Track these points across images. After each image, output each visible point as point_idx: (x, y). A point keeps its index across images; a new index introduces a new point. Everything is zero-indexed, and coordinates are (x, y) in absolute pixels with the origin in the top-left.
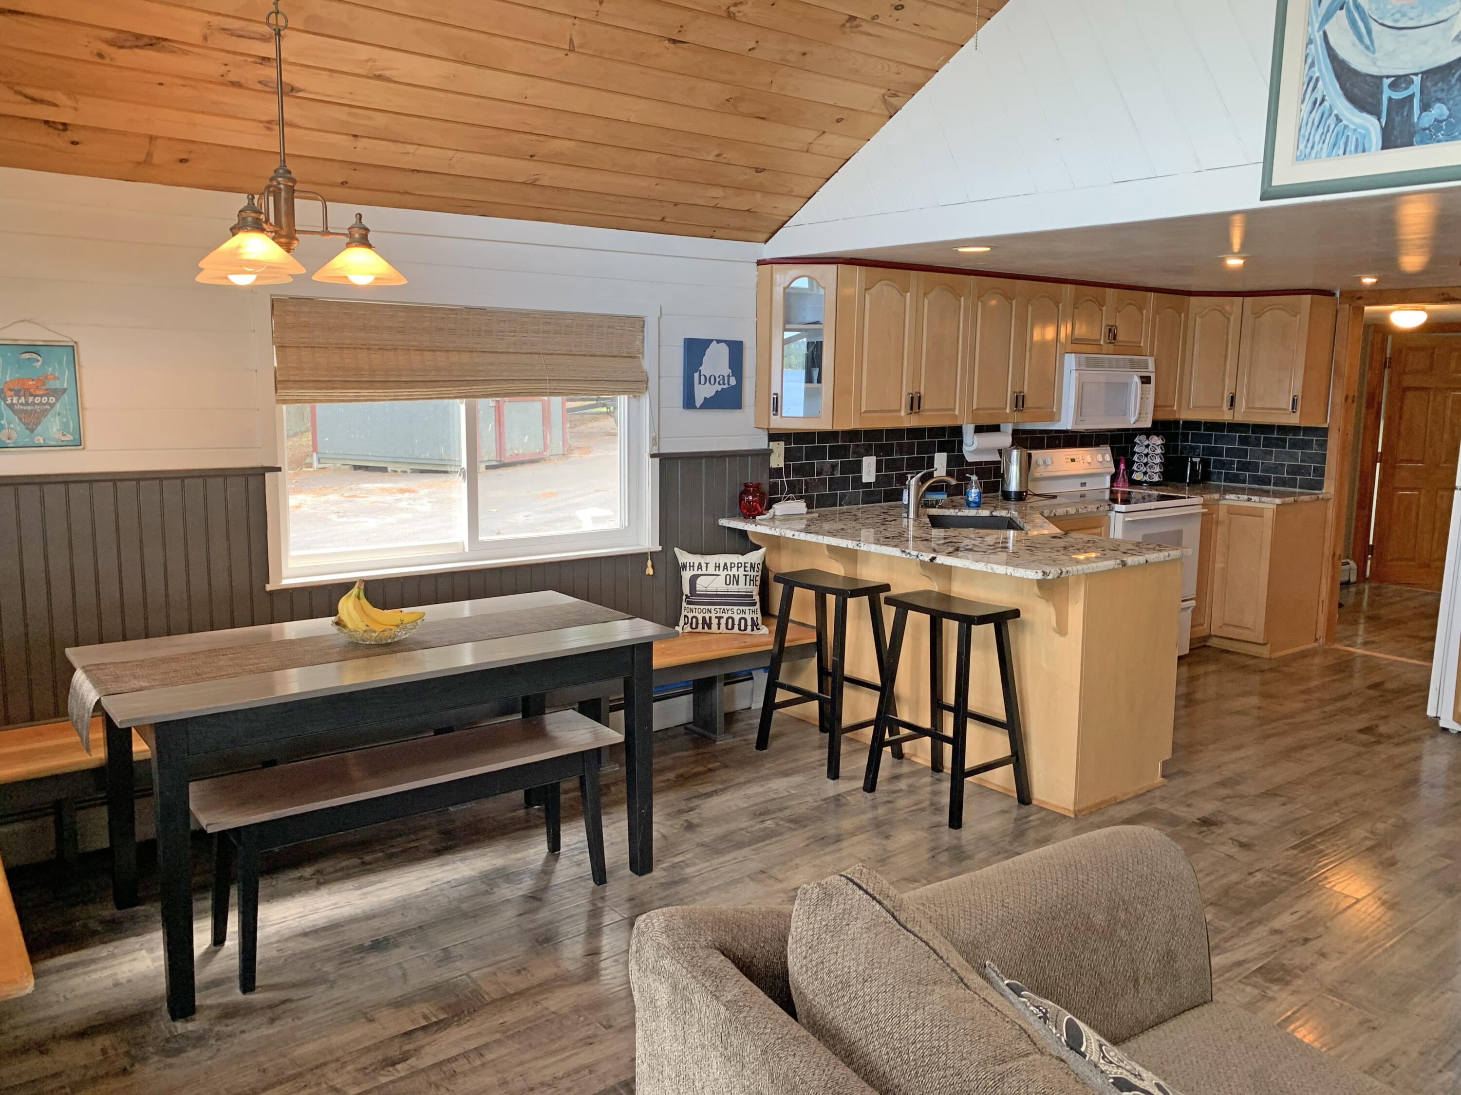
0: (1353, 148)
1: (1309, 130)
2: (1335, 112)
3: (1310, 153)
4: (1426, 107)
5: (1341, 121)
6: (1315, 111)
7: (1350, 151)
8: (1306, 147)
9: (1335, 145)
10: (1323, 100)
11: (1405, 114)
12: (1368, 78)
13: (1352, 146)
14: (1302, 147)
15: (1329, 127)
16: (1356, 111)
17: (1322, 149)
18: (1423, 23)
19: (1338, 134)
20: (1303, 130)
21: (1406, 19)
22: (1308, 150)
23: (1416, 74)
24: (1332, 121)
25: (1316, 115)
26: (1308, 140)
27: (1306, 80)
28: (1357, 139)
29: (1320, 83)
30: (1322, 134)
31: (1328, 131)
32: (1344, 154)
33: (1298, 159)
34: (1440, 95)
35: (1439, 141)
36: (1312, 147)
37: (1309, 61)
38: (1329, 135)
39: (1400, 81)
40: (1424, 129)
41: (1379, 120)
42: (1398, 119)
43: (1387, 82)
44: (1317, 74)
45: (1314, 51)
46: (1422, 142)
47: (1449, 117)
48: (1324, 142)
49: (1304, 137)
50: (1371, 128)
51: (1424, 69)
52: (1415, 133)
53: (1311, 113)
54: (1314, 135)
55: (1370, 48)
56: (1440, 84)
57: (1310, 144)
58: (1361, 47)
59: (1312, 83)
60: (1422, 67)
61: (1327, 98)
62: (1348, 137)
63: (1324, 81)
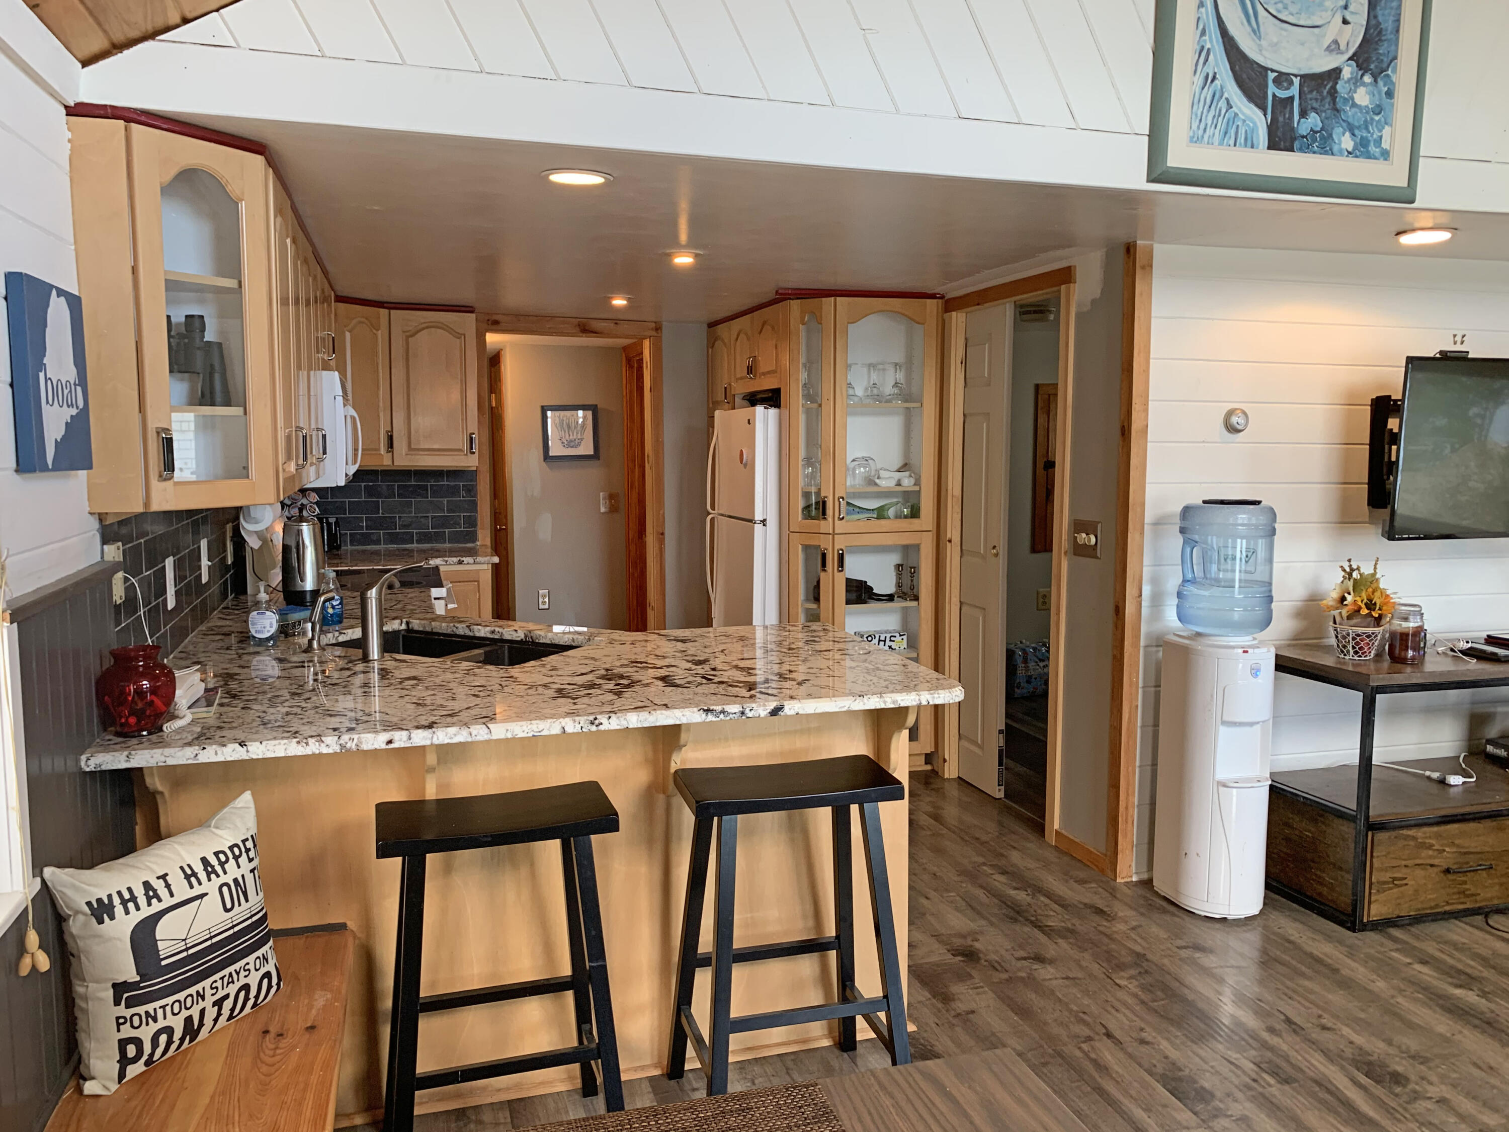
0: (1243, 141)
1: (1201, 109)
2: (1226, 95)
3: (1203, 137)
4: (1303, 114)
5: (1231, 107)
6: (1206, 87)
7: (1240, 144)
8: (1198, 127)
9: (1226, 133)
10: (1214, 78)
11: (1287, 116)
12: (1255, 66)
13: (1241, 139)
14: (1195, 126)
15: (1220, 111)
16: (1245, 100)
17: (1214, 134)
18: (1301, 23)
19: (1229, 120)
20: (1195, 107)
21: (1287, 13)
22: (1201, 132)
23: (1296, 76)
24: (1223, 104)
25: (1208, 93)
26: (1201, 120)
27: (1198, 48)
28: (1246, 131)
29: (1211, 57)
30: (1214, 116)
31: (1219, 115)
32: (1235, 145)
33: (1191, 139)
34: (1315, 105)
35: (1314, 153)
36: (1205, 130)
37: (1201, 27)
38: (1220, 119)
39: (1283, 79)
40: (1303, 137)
41: (1265, 115)
42: (1281, 119)
43: (1272, 76)
44: (1208, 46)
45: (1205, 16)
46: (1301, 150)
47: (1322, 129)
48: (1216, 127)
49: (1196, 115)
50: (1259, 124)
51: (1302, 73)
52: (1295, 139)
53: (1203, 88)
54: (1207, 116)
55: (1256, 32)
56: (1315, 93)
57: (1202, 126)
58: (1249, 29)
59: (1203, 53)
60: (1300, 69)
61: (1218, 76)
62: (1238, 126)
63: (1215, 56)
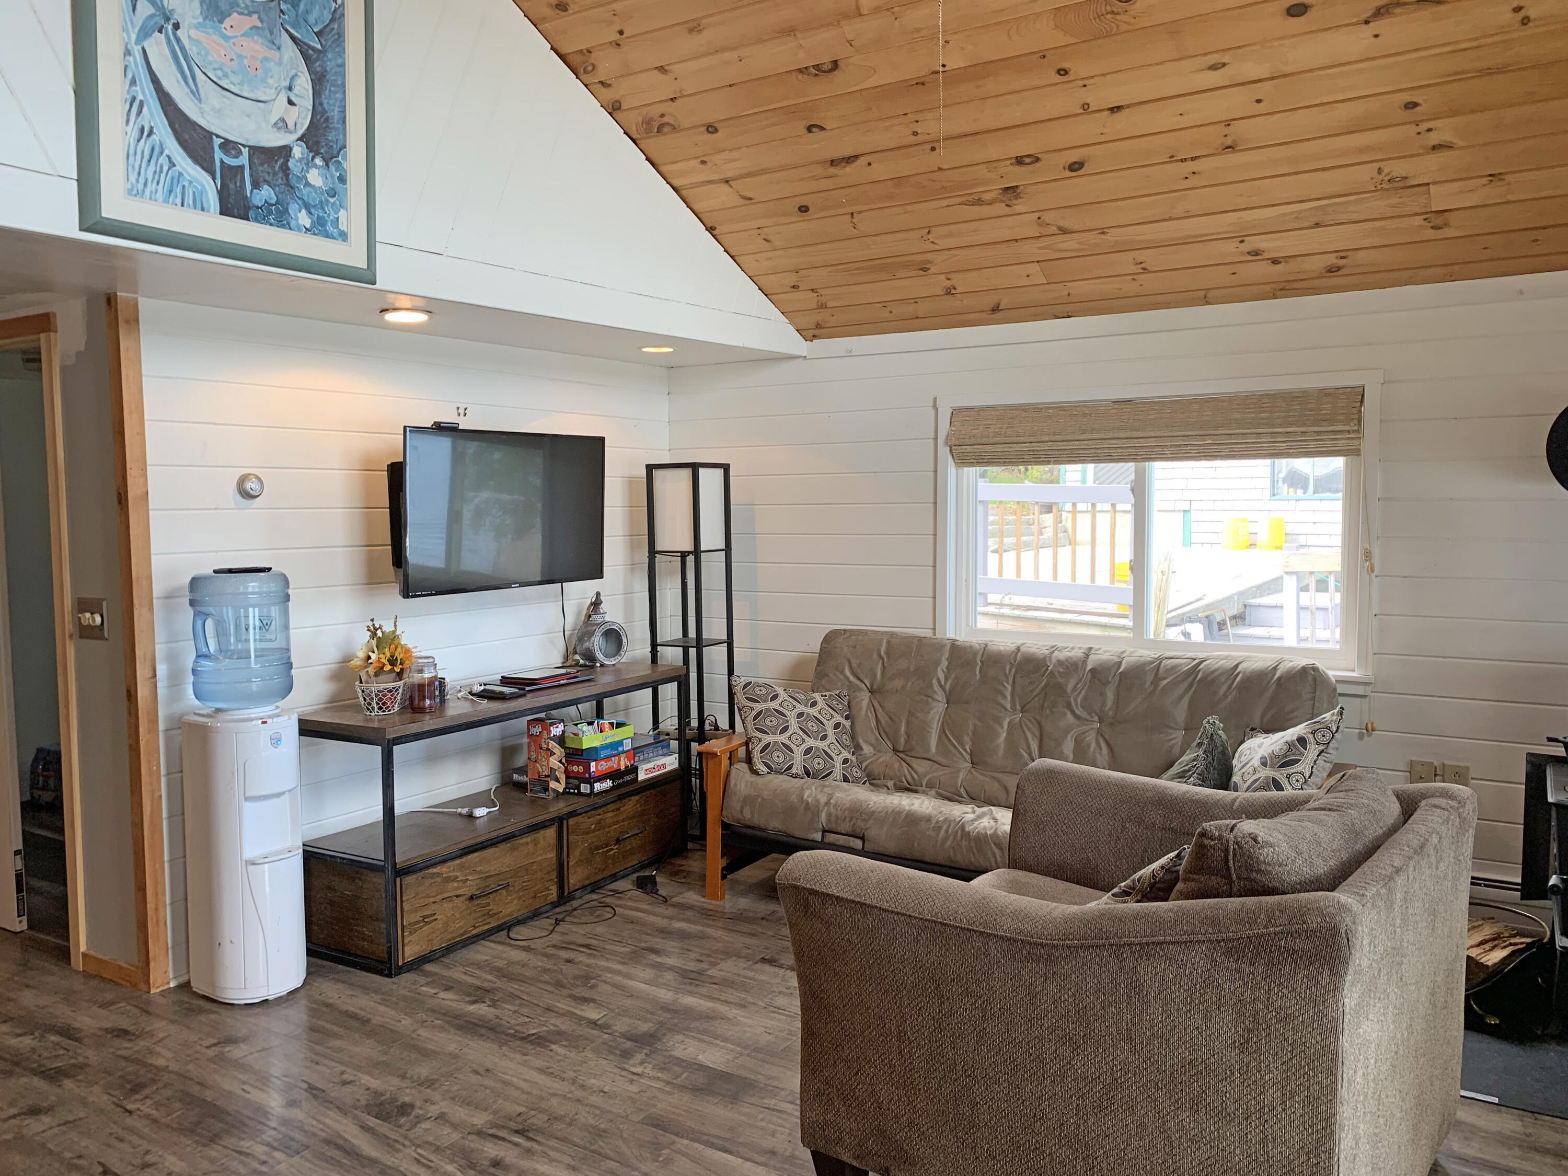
0: (191, 202)
1: (138, 162)
2: (166, 152)
3: (143, 191)
4: (256, 185)
5: (174, 166)
6: (143, 141)
7: (189, 205)
8: (137, 181)
9: (171, 191)
10: (151, 133)
11: (238, 184)
12: (199, 131)
13: (189, 200)
14: (133, 178)
15: (162, 167)
16: (189, 160)
17: (156, 191)
18: (244, 94)
19: (173, 179)
20: (131, 159)
21: (228, 81)
22: (141, 186)
23: (244, 146)
24: (163, 160)
25: (145, 146)
26: (139, 173)
27: (129, 98)
28: (194, 193)
29: (145, 110)
30: (155, 172)
31: (161, 171)
32: (182, 205)
33: (130, 191)
34: (267, 177)
35: (271, 225)
36: (145, 184)
37: (130, 76)
38: (163, 176)
39: (228, 146)
40: (258, 208)
41: (214, 179)
42: (232, 186)
43: (217, 142)
44: (140, 97)
45: (133, 65)
46: (256, 220)
47: (277, 203)
48: (158, 183)
49: (133, 167)
50: (208, 188)
51: (250, 144)
52: (249, 208)
53: (139, 141)
54: (146, 171)
55: (196, 93)
56: (266, 166)
57: (142, 180)
58: (187, 90)
59: (135, 105)
60: (248, 141)
61: (155, 130)
62: (184, 186)
63: (149, 108)
